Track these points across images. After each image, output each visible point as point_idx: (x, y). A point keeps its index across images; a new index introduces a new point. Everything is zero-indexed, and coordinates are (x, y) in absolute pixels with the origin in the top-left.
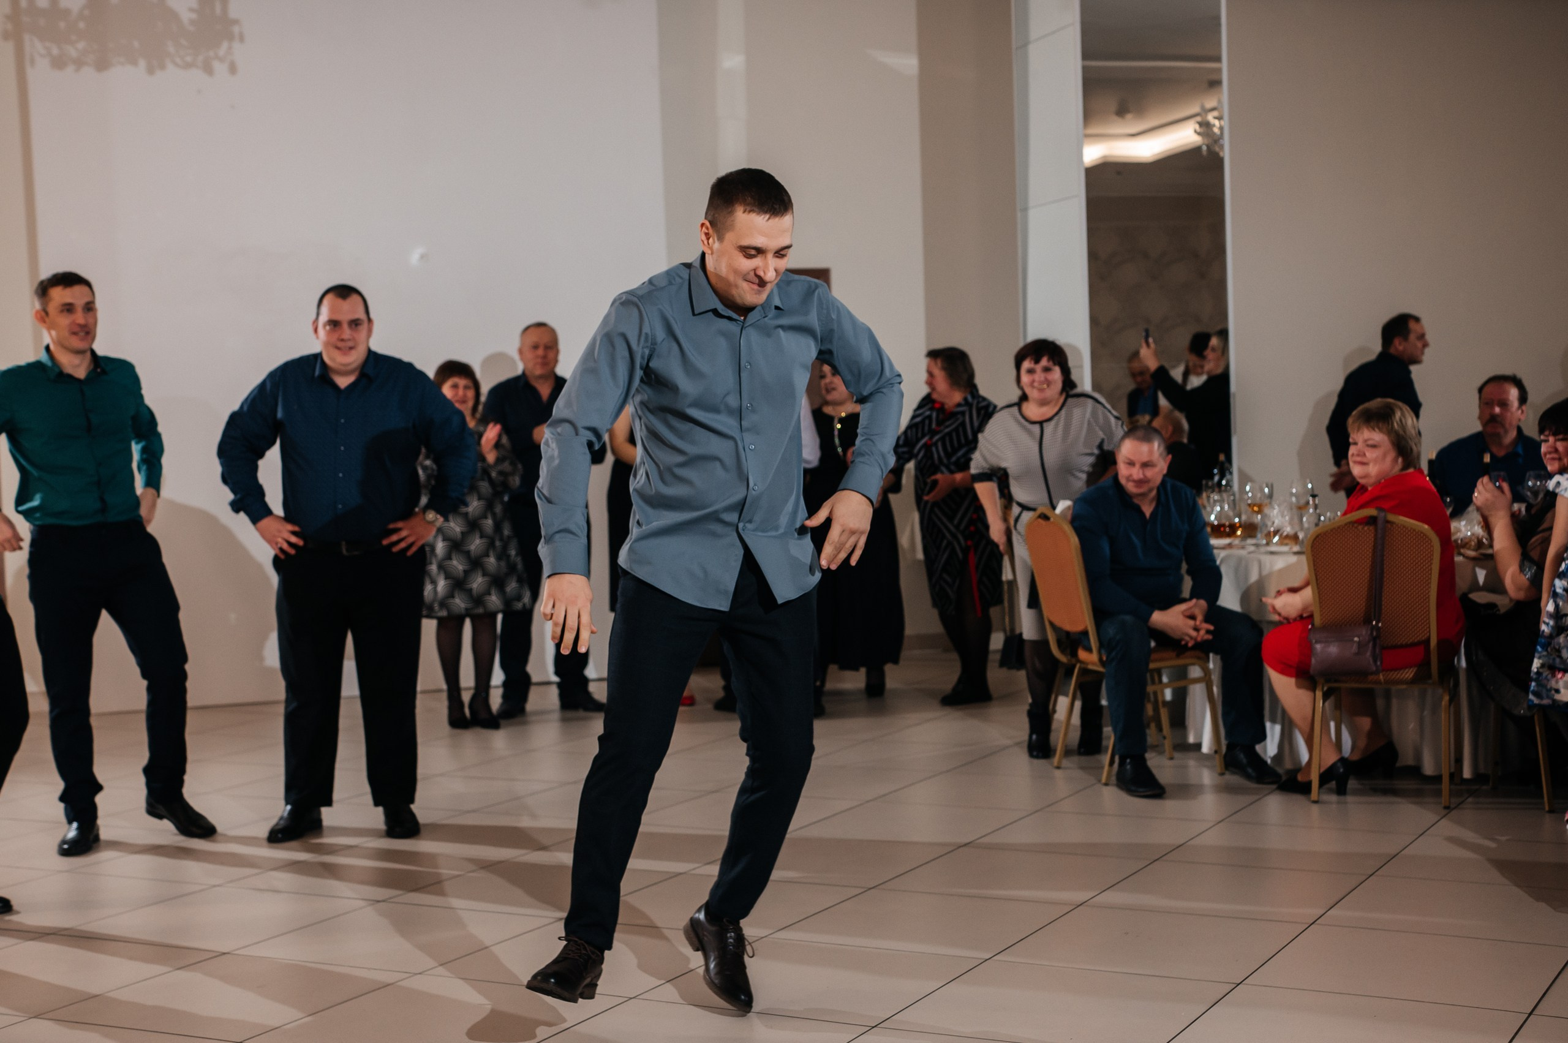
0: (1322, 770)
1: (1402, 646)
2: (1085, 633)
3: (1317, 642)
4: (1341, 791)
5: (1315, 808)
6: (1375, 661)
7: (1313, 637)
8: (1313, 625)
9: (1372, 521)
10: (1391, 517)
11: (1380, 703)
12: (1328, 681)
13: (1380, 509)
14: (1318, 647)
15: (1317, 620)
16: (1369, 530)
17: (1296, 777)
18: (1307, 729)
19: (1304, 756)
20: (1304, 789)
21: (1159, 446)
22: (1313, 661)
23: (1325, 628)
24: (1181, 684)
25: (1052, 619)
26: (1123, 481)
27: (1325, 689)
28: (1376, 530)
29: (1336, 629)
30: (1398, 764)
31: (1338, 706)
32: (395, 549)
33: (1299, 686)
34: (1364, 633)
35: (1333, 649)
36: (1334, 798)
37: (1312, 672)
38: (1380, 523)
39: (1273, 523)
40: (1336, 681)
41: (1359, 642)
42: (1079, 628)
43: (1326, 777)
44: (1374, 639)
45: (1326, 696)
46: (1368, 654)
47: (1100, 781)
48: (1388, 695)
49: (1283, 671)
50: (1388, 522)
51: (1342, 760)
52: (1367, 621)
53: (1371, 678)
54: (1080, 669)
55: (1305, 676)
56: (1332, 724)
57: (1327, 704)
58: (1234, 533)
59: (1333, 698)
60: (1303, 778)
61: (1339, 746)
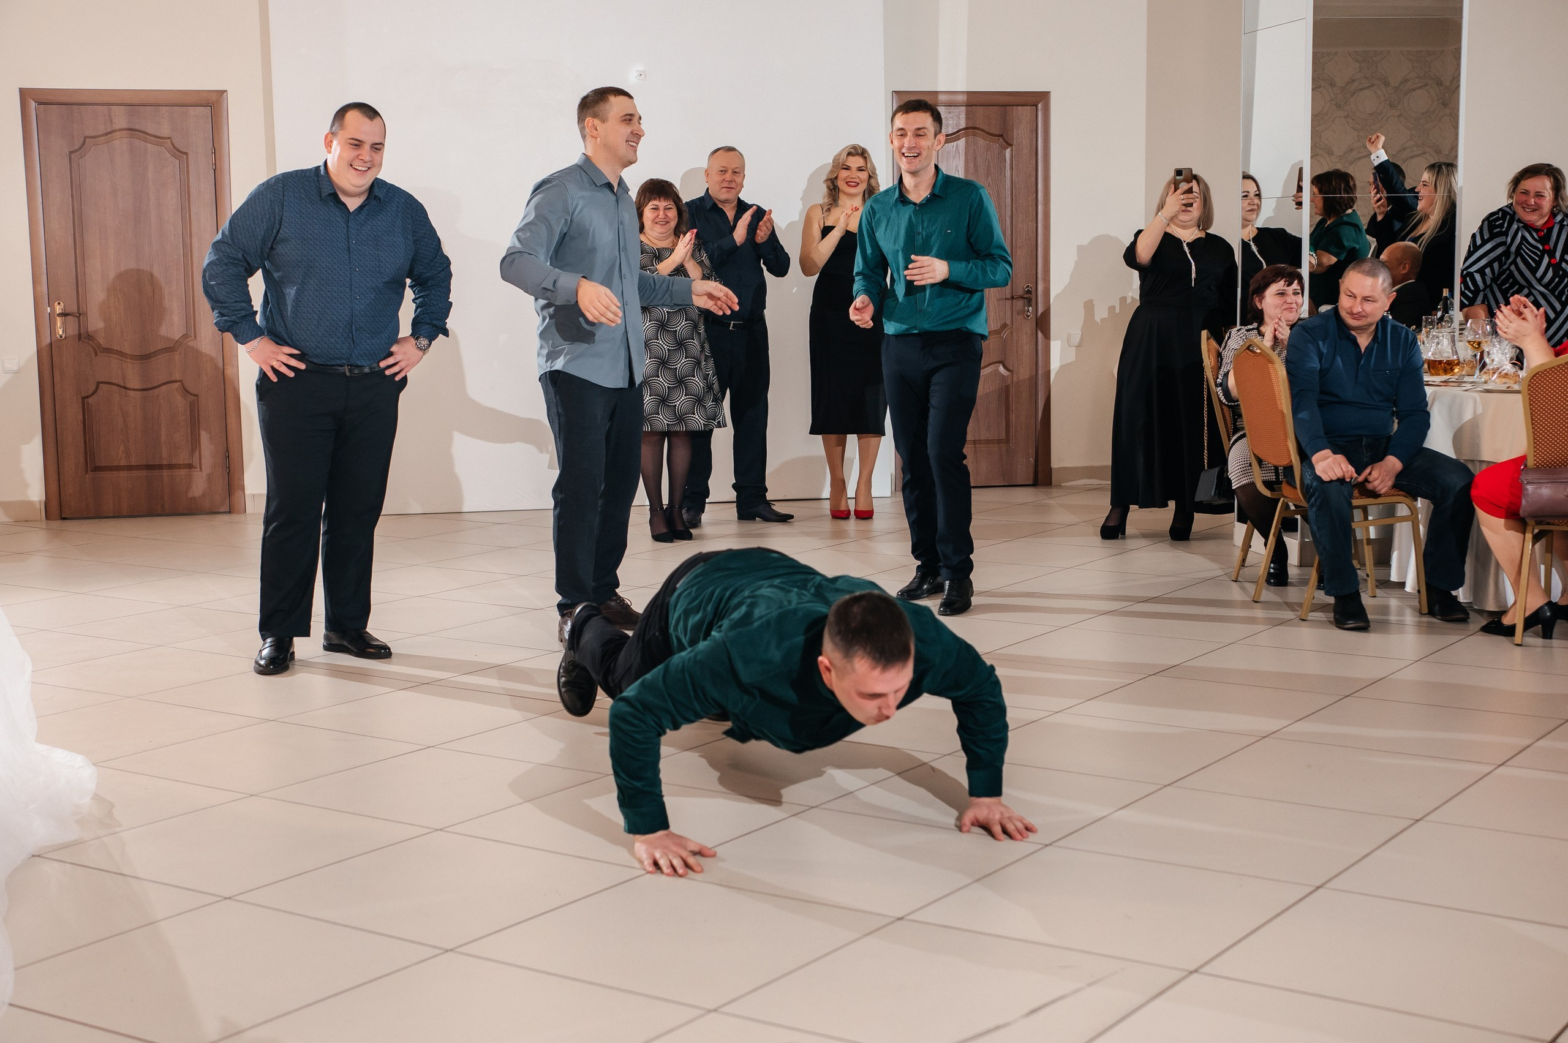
0: (1527, 615)
3: (1528, 483)
4: (1547, 634)
5: (1519, 649)
7: (1524, 478)
8: (1526, 466)
12: (1539, 523)
14: (1530, 488)
15: (1530, 462)
17: (1500, 619)
19: (1511, 600)
20: (1509, 631)
21: (1384, 281)
22: (1524, 502)
23: (1537, 469)
24: (1388, 521)
26: (1343, 314)
27: (1536, 531)
29: (1549, 470)
31: (1549, 549)
32: (388, 373)
33: (1508, 527)
35: (1546, 491)
36: (1540, 641)
37: (1521, 513)
40: (1548, 524)
42: (1284, 463)
43: (1530, 622)
45: (1536, 538)
47: (1296, 616)
49: (1493, 512)
51: (1550, 604)
55: (1516, 518)
56: (1543, 567)
57: (1537, 546)
58: (1452, 370)
59: (1543, 540)
60: (1506, 621)
61: (1548, 590)
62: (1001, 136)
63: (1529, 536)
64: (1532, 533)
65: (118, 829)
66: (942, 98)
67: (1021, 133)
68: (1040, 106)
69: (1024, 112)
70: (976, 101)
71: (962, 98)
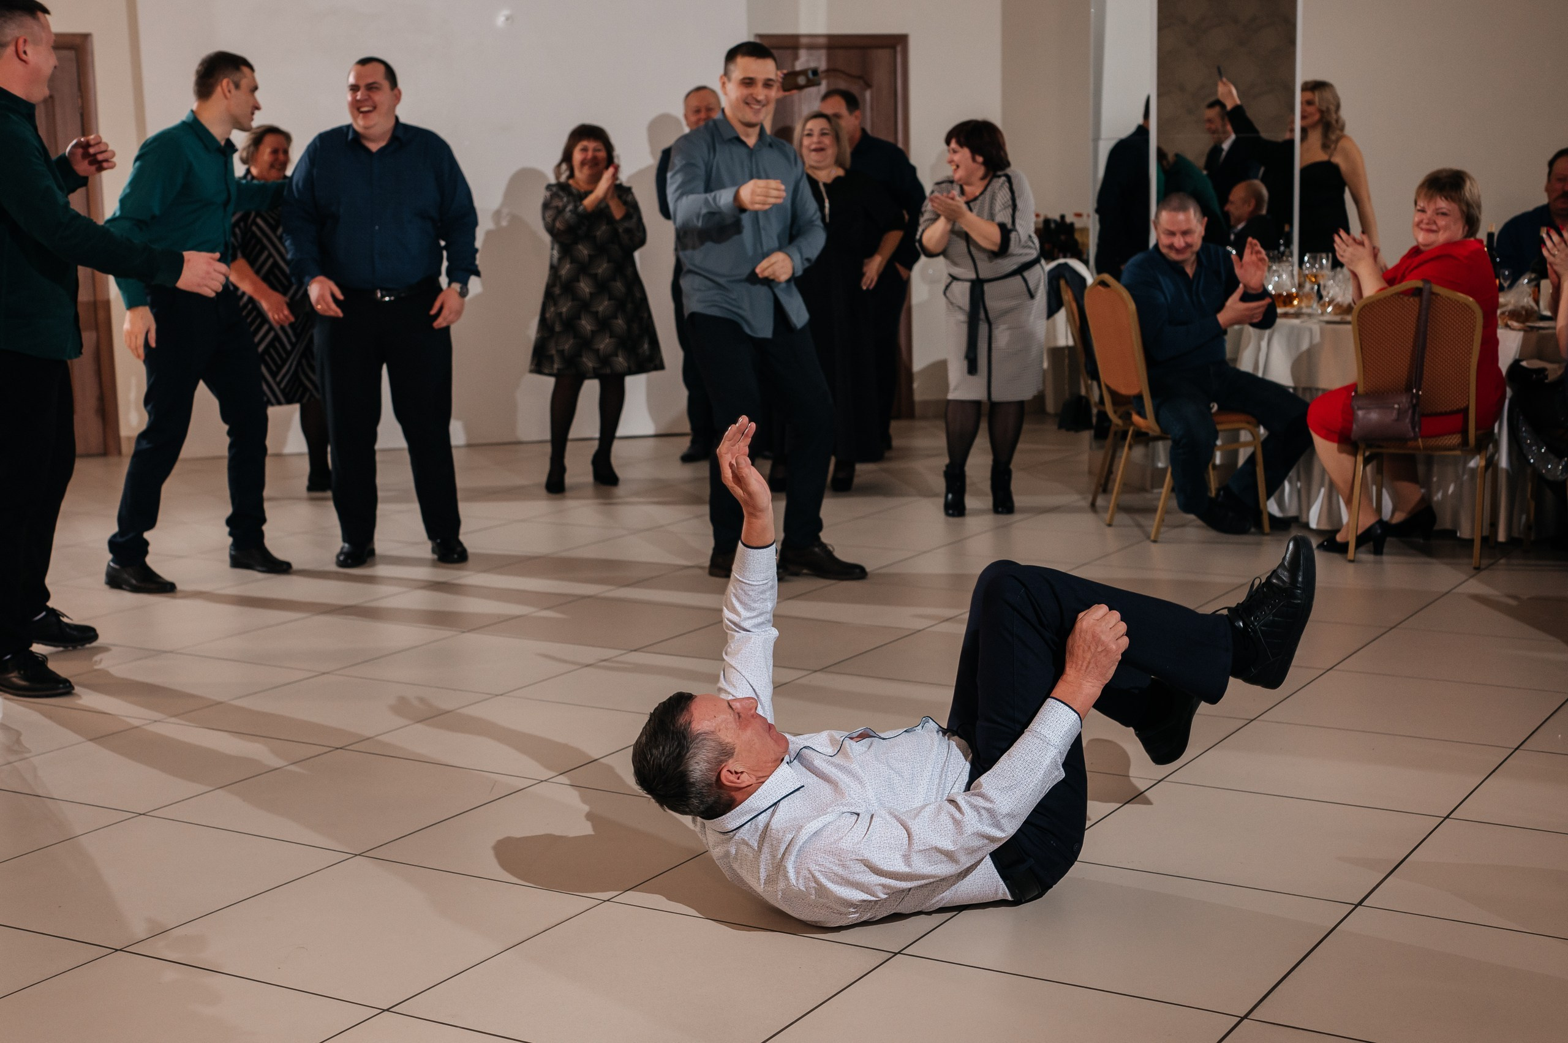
0: (1360, 532)
1: (1441, 414)
2: (1139, 397)
3: (1360, 408)
4: (1378, 551)
5: (1351, 565)
6: (1414, 428)
7: (1355, 404)
8: (1356, 392)
9: (1417, 292)
10: (1438, 289)
11: (1421, 469)
12: (1369, 446)
13: (1426, 280)
14: (1360, 413)
15: (1360, 389)
16: (1413, 301)
17: (1334, 538)
18: (1347, 492)
19: (1345, 518)
20: (1342, 548)
21: (1195, 215)
22: (1354, 426)
23: (1368, 395)
24: (1233, 446)
25: (1108, 383)
27: (1367, 454)
28: (1421, 301)
29: (1376, 396)
30: (1436, 528)
31: (1379, 471)
33: (1340, 451)
34: (1404, 400)
35: (1374, 416)
36: (1370, 557)
37: (1353, 436)
38: (1425, 294)
39: (1328, 293)
40: (1379, 447)
41: (1399, 409)
42: (1132, 391)
43: (1363, 539)
44: (1414, 407)
45: (1367, 461)
46: (1408, 420)
47: (1148, 538)
48: (1429, 461)
49: (1327, 437)
50: (1433, 293)
51: (1381, 522)
52: (1408, 389)
53: (1410, 444)
54: (1134, 431)
55: (1347, 441)
56: (1374, 488)
57: (1369, 468)
58: (1291, 302)
59: (1374, 463)
60: (1339, 538)
61: (1379, 508)
62: (860, 77)
63: (1360, 459)
64: (1364, 455)
65: (27, 755)
66: (804, 41)
67: (880, 76)
68: (899, 49)
69: (883, 55)
70: (836, 44)
71: (822, 41)
